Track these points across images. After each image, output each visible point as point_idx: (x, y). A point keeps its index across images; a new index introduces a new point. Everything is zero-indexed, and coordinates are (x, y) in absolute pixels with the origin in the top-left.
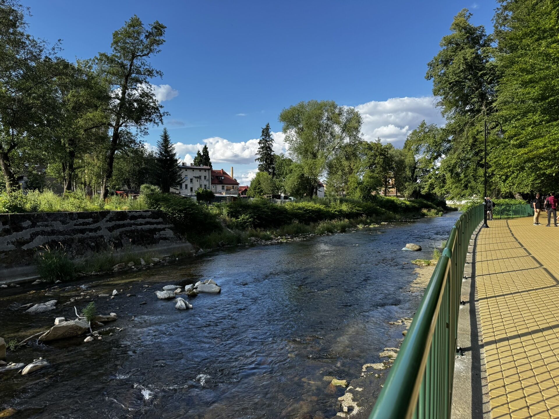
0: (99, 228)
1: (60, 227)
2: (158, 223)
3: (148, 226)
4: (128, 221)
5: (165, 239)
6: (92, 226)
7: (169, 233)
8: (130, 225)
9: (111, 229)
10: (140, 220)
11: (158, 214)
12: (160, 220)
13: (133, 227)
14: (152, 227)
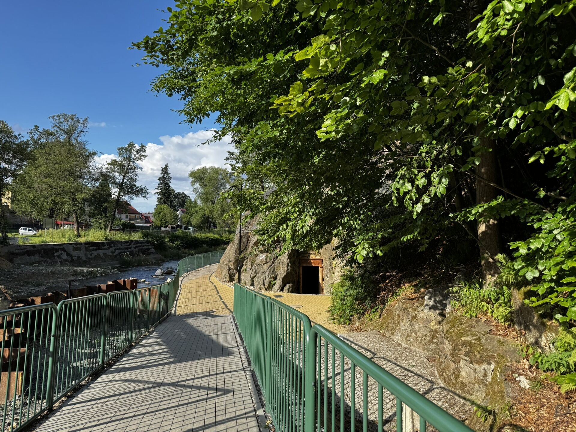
0: (131, 248)
1: (121, 247)
2: (149, 246)
3: (146, 247)
4: (139, 245)
5: (152, 253)
6: (129, 247)
7: (153, 250)
8: (140, 246)
9: (135, 248)
10: (143, 244)
11: (148, 242)
12: (149, 244)
13: (141, 247)
14: (147, 247)
